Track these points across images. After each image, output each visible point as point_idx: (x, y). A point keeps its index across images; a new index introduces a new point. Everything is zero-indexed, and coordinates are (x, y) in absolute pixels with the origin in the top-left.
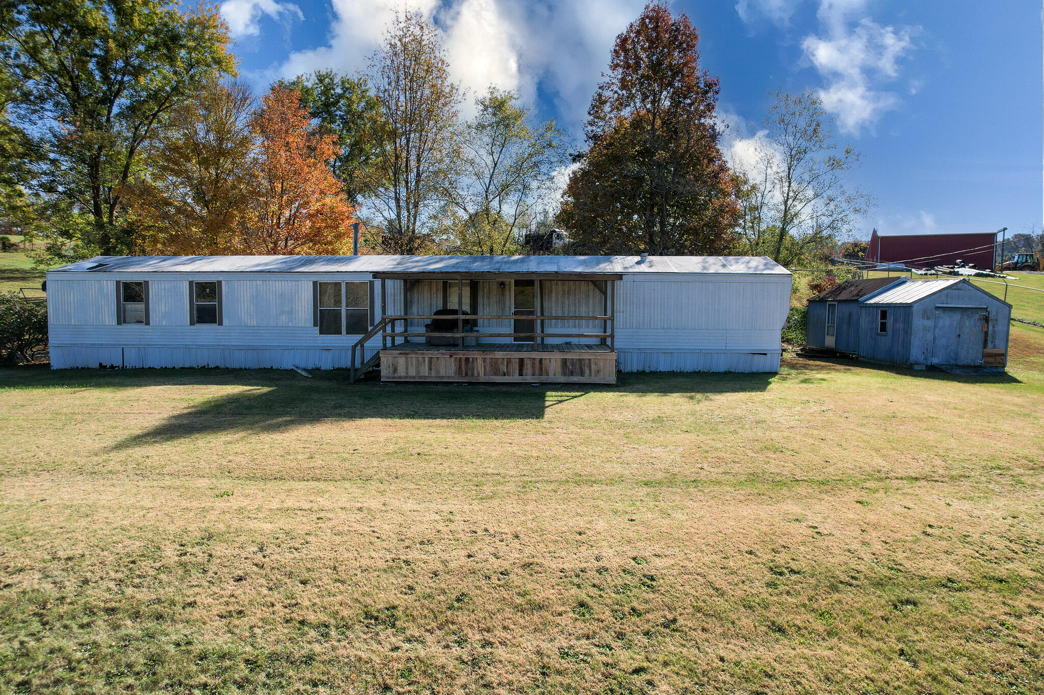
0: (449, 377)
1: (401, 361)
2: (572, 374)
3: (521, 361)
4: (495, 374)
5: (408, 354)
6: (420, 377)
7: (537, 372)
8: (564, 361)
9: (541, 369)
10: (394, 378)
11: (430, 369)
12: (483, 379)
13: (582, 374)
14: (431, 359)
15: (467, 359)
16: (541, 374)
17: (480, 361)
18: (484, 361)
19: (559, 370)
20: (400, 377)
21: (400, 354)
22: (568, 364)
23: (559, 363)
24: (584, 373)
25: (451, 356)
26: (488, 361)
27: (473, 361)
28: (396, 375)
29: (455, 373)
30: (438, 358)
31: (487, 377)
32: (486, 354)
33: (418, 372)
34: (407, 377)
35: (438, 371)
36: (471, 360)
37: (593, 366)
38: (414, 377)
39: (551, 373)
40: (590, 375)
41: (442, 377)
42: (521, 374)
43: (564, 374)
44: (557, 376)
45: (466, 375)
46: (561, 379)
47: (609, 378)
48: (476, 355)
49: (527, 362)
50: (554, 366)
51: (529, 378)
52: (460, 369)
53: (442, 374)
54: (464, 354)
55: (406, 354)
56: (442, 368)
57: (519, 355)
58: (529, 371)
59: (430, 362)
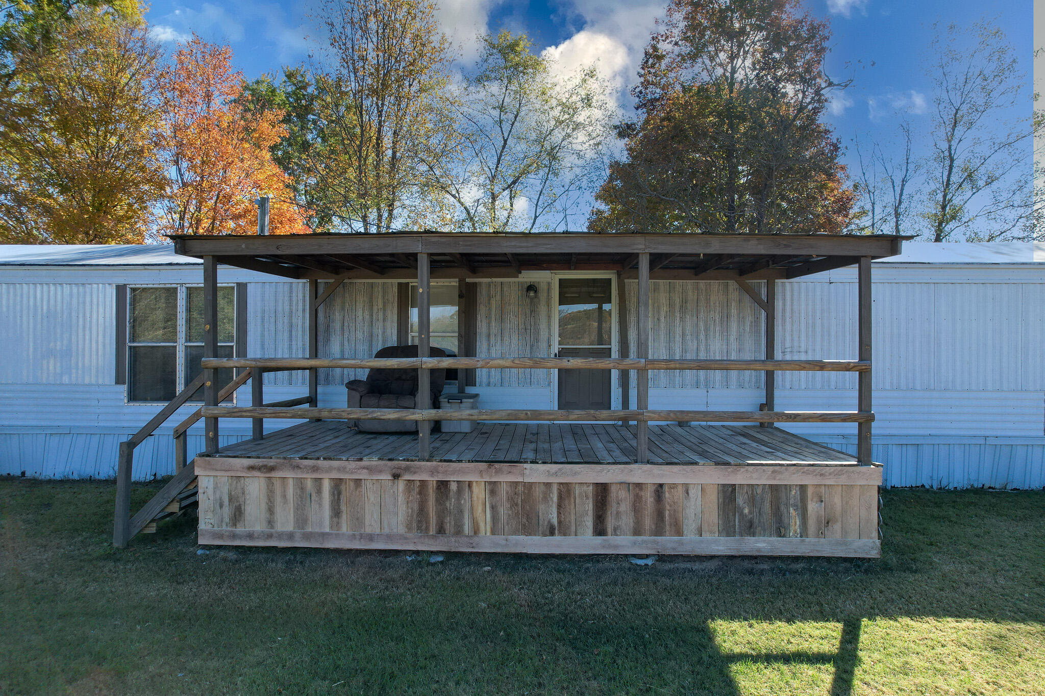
0: (390, 537)
1: (255, 486)
2: (750, 528)
3: (602, 492)
4: (525, 529)
5: (272, 469)
6: (307, 536)
7: (648, 523)
8: (729, 493)
9: (659, 515)
10: (234, 536)
11: (336, 513)
12: (488, 543)
13: (780, 530)
14: (337, 484)
15: (443, 486)
16: (659, 531)
17: (479, 493)
18: (493, 492)
19: (713, 517)
20: (250, 536)
21: (252, 468)
22: (740, 501)
23: (713, 498)
24: (787, 528)
25: (396, 476)
26: (503, 491)
27: (460, 491)
28: (240, 529)
29: (409, 527)
30: (358, 482)
31: (500, 539)
32: (498, 472)
33: (302, 521)
34: (270, 536)
35: (358, 521)
36: (454, 487)
37: (812, 507)
38: (291, 536)
39: (690, 527)
40: (804, 533)
41: (371, 538)
42: (600, 530)
43: (727, 530)
44: (707, 536)
45: (441, 530)
46: (722, 545)
47: (858, 543)
48: (471, 472)
49: (620, 495)
50: (698, 508)
51: (625, 542)
52: (421, 512)
53: (372, 529)
54: (433, 471)
55: (270, 468)
56: (371, 510)
57: (595, 474)
58: (621, 521)
59: (337, 494)
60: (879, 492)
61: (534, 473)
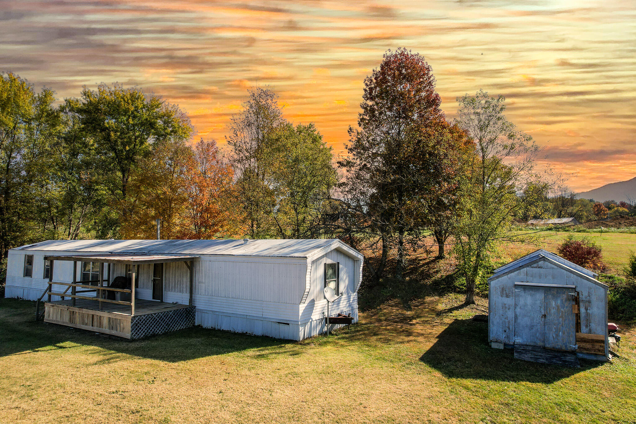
0: (67, 323)
1: (51, 309)
2: (112, 328)
3: (93, 315)
4: (83, 324)
6: (57, 321)
7: (98, 325)
8: (110, 318)
9: (100, 322)
10: (48, 320)
11: (61, 316)
12: (78, 326)
14: (61, 310)
15: (73, 312)
16: (100, 327)
17: (77, 315)
19: (107, 325)
20: (50, 320)
22: (111, 322)
23: (107, 320)
24: (117, 329)
25: (68, 309)
29: (69, 321)
30: (63, 310)
31: (80, 325)
32: (80, 310)
33: (56, 318)
34: (52, 321)
35: (63, 319)
37: (121, 324)
38: (54, 321)
39: (104, 326)
40: (120, 331)
41: (64, 323)
42: (92, 326)
43: (109, 328)
45: (73, 322)
46: (108, 331)
47: (127, 335)
48: (76, 310)
49: (95, 317)
50: (105, 322)
51: (95, 329)
52: (70, 318)
53: (65, 321)
54: (73, 309)
55: (53, 306)
56: (65, 316)
57: (91, 312)
58: (95, 323)
59: (61, 312)
60: (132, 323)
61: (85, 311)
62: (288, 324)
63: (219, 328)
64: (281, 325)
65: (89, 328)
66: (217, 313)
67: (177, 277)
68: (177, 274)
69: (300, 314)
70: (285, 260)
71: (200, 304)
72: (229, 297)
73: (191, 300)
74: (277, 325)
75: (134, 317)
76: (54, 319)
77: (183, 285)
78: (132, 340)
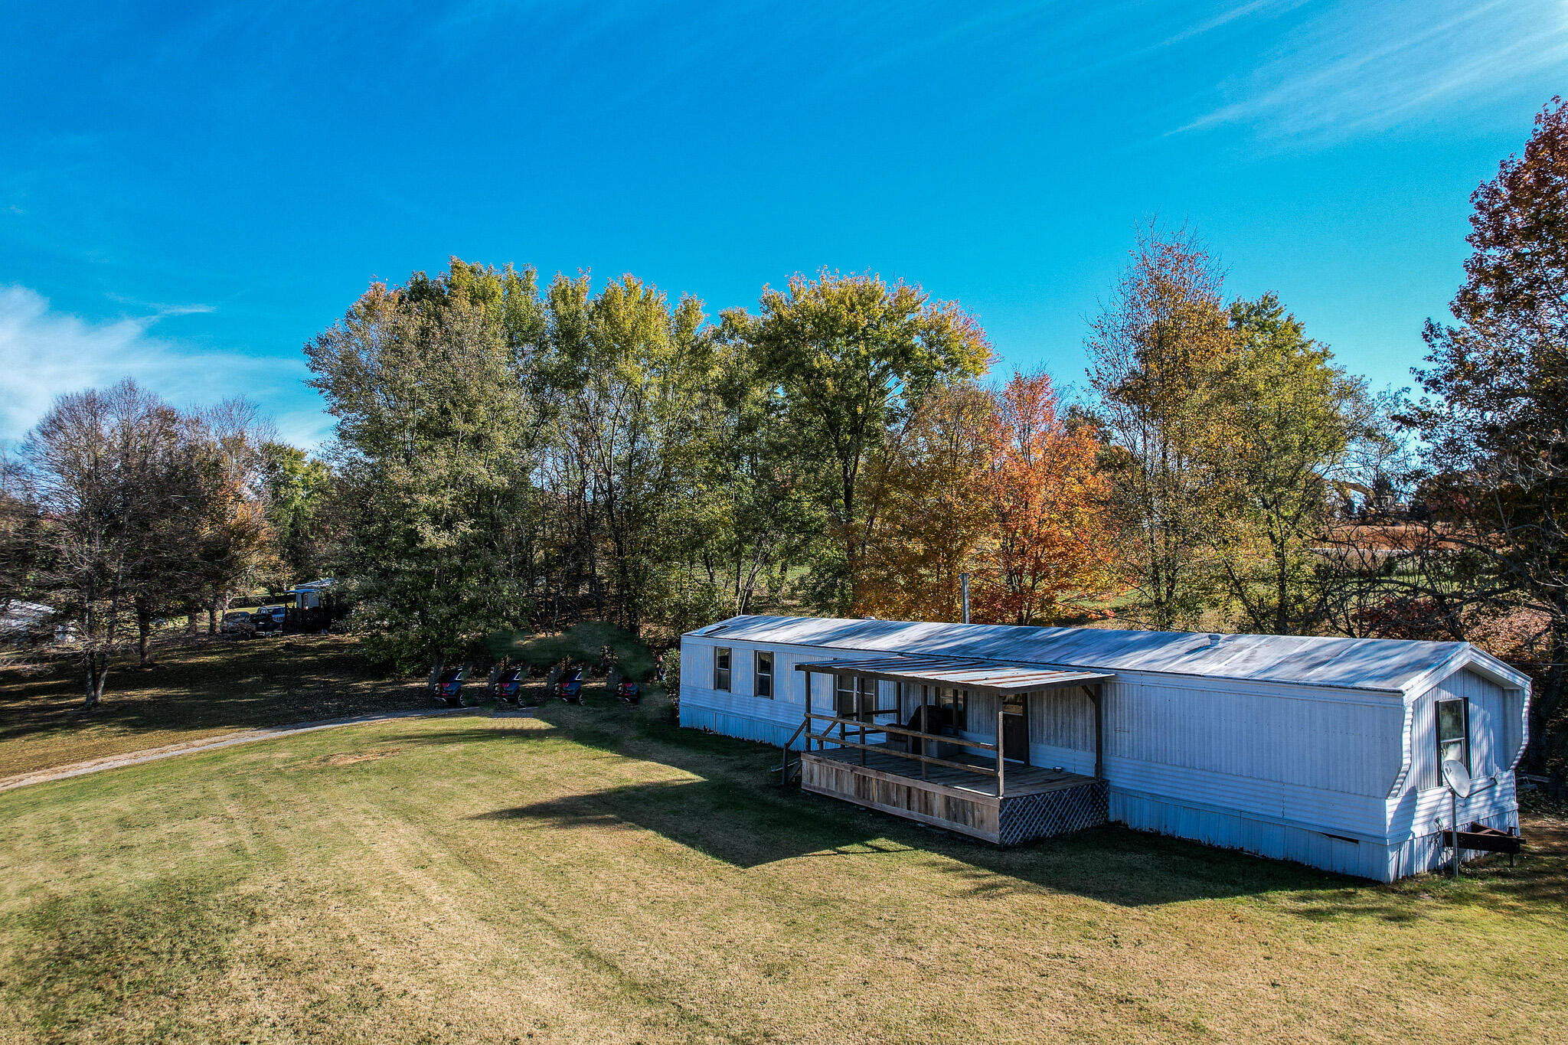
0: (850, 797)
1: (816, 768)
2: (955, 819)
3: (909, 789)
4: (888, 803)
6: (829, 791)
7: (923, 808)
8: (948, 799)
9: (926, 803)
10: (811, 787)
11: (837, 783)
12: (877, 806)
13: (965, 822)
14: (837, 770)
15: (864, 777)
16: (926, 814)
17: (874, 783)
18: (878, 783)
19: (943, 810)
20: (815, 788)
21: (816, 760)
22: (951, 804)
23: (943, 801)
25: (852, 771)
26: (881, 783)
27: (869, 781)
28: (812, 784)
29: (855, 793)
30: (842, 772)
31: (880, 805)
32: (879, 774)
33: (828, 785)
34: (820, 789)
35: (842, 788)
36: (867, 778)
37: (976, 813)
38: (824, 790)
39: (936, 812)
40: (974, 825)
41: (845, 795)
42: (909, 808)
43: (948, 817)
44: (939, 818)
45: (864, 797)
46: (945, 823)
47: (992, 835)
48: (872, 774)
49: (914, 793)
50: (938, 804)
51: (916, 815)
52: (859, 787)
53: (846, 792)
54: (861, 771)
55: (819, 761)
56: (846, 784)
57: (905, 782)
58: (915, 805)
59: (837, 775)
60: (1000, 811)
61: (890, 777)
62: (1356, 842)
63: (1170, 832)
64: (1336, 842)
65: (902, 811)
66: (1163, 800)
67: (1059, 714)
68: (1060, 709)
69: (1389, 823)
70: (1341, 695)
71: (1122, 775)
72: (1194, 768)
73: (1099, 766)
74: (1325, 841)
75: (1005, 800)
76: (824, 786)
77: (1075, 732)
78: (1003, 848)
